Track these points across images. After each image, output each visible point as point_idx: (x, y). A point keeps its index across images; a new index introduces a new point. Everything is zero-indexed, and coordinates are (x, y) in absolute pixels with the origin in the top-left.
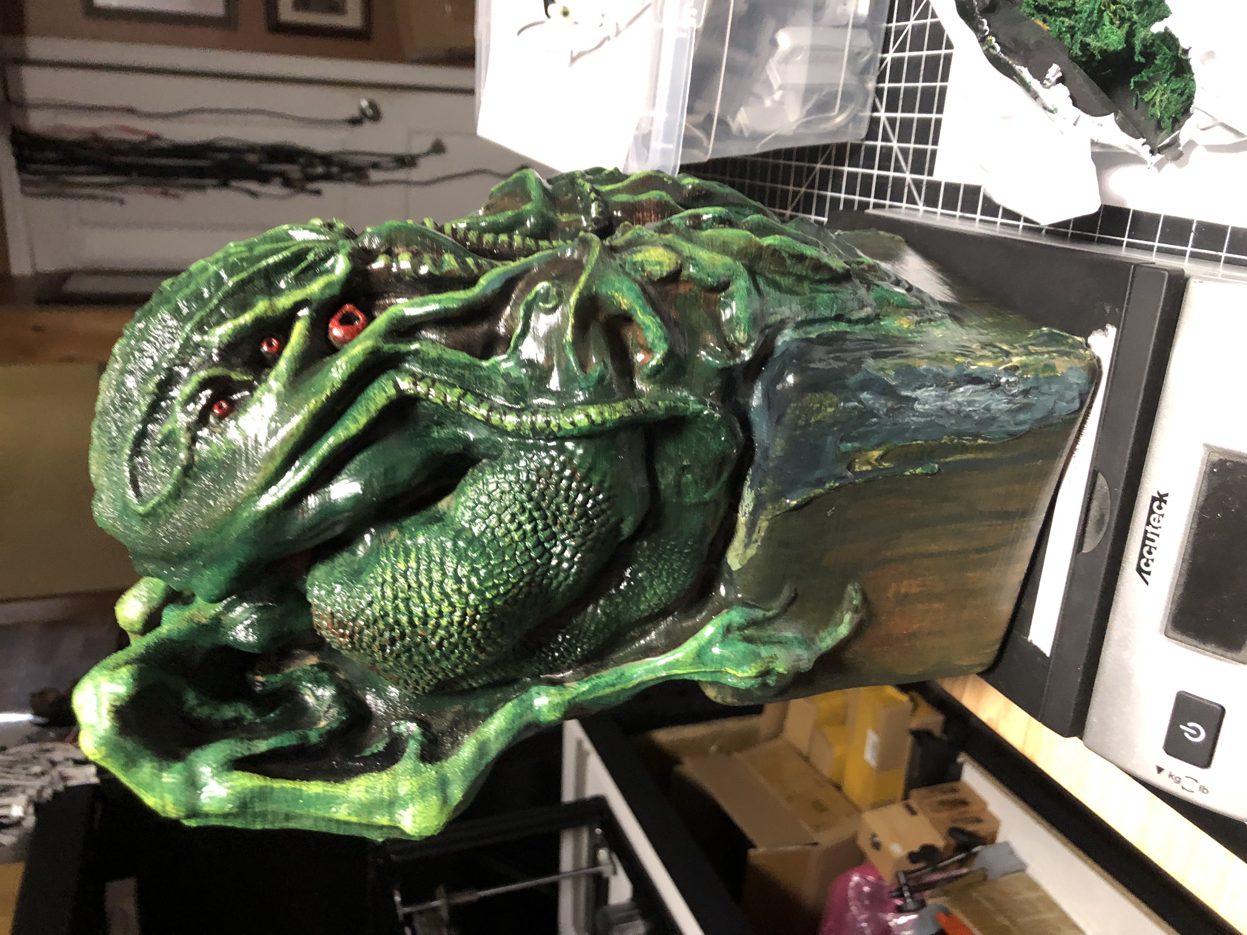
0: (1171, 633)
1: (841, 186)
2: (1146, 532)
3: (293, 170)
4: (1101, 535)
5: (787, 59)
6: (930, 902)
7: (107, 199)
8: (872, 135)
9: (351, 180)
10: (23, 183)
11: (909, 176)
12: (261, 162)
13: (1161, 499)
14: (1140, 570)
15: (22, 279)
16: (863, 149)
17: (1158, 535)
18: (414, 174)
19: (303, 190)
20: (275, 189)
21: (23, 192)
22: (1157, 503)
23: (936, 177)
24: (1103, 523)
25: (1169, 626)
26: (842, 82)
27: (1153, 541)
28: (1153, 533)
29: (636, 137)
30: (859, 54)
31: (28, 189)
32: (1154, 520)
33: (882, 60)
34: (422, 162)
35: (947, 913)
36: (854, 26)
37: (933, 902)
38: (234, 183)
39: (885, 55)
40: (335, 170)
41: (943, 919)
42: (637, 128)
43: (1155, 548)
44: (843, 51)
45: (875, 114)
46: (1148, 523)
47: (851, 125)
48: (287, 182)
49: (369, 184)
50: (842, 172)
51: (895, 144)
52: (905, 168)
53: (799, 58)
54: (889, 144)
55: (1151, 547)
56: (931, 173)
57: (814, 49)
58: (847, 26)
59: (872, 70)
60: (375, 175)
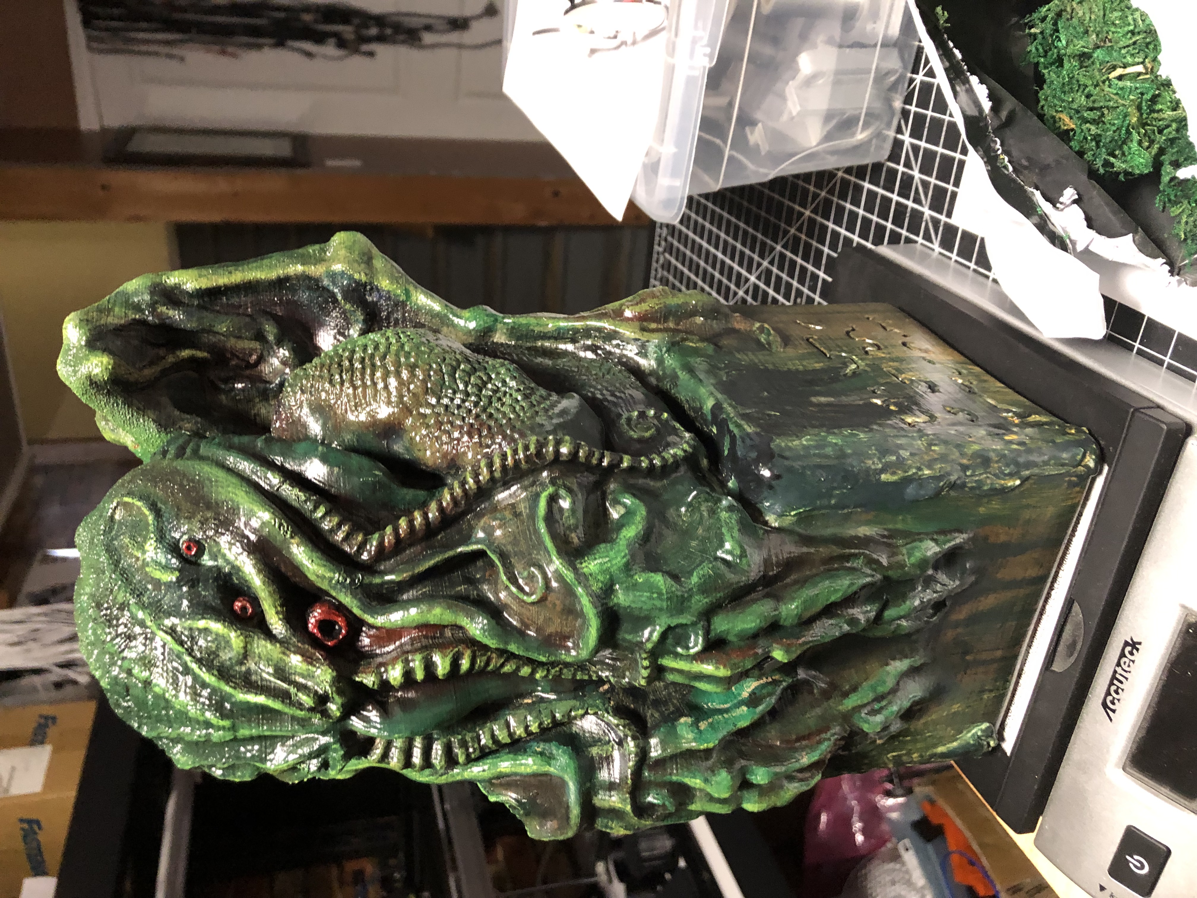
0: (1128, 769)
1: (860, 201)
2: (1115, 672)
3: (347, 31)
4: (1072, 660)
5: (810, 81)
6: (917, 790)
7: (170, 56)
8: (894, 157)
9: (403, 42)
10: (90, 39)
11: (927, 212)
12: (316, 21)
13: (1134, 645)
14: (1105, 705)
15: (91, 134)
16: (885, 169)
17: (1127, 679)
18: (467, 37)
19: (356, 51)
20: (330, 49)
21: (90, 48)
22: (1129, 649)
23: (953, 221)
24: (1075, 649)
25: (1128, 763)
26: (865, 106)
27: (1121, 682)
28: (1121, 675)
29: (645, 166)
30: (887, 74)
31: (95, 45)
32: (1125, 663)
33: (912, 81)
34: (475, 25)
35: (932, 802)
36: (882, 46)
37: (921, 790)
38: (290, 43)
39: (914, 76)
40: (389, 31)
41: (928, 807)
42: (647, 154)
43: (1123, 690)
44: (870, 72)
45: (899, 136)
46: (1118, 664)
47: (874, 141)
48: (342, 43)
49: (422, 47)
50: (862, 187)
51: (916, 174)
52: (924, 202)
53: (821, 82)
54: (910, 172)
55: (1118, 687)
56: (949, 215)
57: (838, 73)
58: (875, 45)
59: (900, 90)
60: (428, 38)
